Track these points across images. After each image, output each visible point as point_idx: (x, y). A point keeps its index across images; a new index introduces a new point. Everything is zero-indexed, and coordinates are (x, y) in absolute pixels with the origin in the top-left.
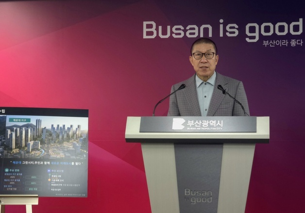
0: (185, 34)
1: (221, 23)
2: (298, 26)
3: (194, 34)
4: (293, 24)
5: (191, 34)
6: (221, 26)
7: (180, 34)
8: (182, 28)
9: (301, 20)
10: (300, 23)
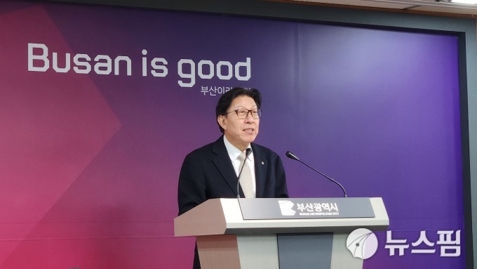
0: (93, 68)
1: (144, 56)
2: (245, 67)
3: (105, 69)
4: (239, 64)
5: (101, 68)
6: (144, 60)
7: (84, 68)
8: (89, 59)
9: (249, 59)
10: (248, 64)
